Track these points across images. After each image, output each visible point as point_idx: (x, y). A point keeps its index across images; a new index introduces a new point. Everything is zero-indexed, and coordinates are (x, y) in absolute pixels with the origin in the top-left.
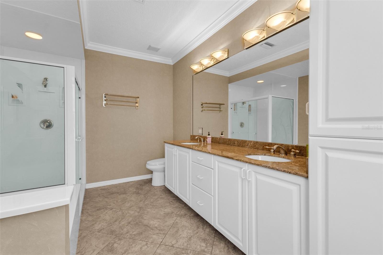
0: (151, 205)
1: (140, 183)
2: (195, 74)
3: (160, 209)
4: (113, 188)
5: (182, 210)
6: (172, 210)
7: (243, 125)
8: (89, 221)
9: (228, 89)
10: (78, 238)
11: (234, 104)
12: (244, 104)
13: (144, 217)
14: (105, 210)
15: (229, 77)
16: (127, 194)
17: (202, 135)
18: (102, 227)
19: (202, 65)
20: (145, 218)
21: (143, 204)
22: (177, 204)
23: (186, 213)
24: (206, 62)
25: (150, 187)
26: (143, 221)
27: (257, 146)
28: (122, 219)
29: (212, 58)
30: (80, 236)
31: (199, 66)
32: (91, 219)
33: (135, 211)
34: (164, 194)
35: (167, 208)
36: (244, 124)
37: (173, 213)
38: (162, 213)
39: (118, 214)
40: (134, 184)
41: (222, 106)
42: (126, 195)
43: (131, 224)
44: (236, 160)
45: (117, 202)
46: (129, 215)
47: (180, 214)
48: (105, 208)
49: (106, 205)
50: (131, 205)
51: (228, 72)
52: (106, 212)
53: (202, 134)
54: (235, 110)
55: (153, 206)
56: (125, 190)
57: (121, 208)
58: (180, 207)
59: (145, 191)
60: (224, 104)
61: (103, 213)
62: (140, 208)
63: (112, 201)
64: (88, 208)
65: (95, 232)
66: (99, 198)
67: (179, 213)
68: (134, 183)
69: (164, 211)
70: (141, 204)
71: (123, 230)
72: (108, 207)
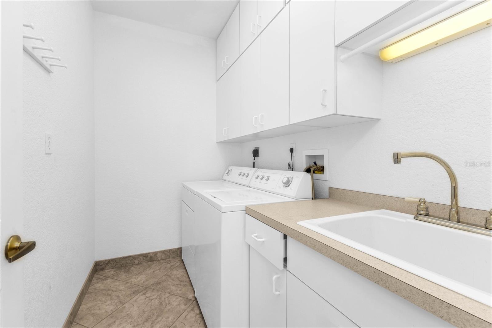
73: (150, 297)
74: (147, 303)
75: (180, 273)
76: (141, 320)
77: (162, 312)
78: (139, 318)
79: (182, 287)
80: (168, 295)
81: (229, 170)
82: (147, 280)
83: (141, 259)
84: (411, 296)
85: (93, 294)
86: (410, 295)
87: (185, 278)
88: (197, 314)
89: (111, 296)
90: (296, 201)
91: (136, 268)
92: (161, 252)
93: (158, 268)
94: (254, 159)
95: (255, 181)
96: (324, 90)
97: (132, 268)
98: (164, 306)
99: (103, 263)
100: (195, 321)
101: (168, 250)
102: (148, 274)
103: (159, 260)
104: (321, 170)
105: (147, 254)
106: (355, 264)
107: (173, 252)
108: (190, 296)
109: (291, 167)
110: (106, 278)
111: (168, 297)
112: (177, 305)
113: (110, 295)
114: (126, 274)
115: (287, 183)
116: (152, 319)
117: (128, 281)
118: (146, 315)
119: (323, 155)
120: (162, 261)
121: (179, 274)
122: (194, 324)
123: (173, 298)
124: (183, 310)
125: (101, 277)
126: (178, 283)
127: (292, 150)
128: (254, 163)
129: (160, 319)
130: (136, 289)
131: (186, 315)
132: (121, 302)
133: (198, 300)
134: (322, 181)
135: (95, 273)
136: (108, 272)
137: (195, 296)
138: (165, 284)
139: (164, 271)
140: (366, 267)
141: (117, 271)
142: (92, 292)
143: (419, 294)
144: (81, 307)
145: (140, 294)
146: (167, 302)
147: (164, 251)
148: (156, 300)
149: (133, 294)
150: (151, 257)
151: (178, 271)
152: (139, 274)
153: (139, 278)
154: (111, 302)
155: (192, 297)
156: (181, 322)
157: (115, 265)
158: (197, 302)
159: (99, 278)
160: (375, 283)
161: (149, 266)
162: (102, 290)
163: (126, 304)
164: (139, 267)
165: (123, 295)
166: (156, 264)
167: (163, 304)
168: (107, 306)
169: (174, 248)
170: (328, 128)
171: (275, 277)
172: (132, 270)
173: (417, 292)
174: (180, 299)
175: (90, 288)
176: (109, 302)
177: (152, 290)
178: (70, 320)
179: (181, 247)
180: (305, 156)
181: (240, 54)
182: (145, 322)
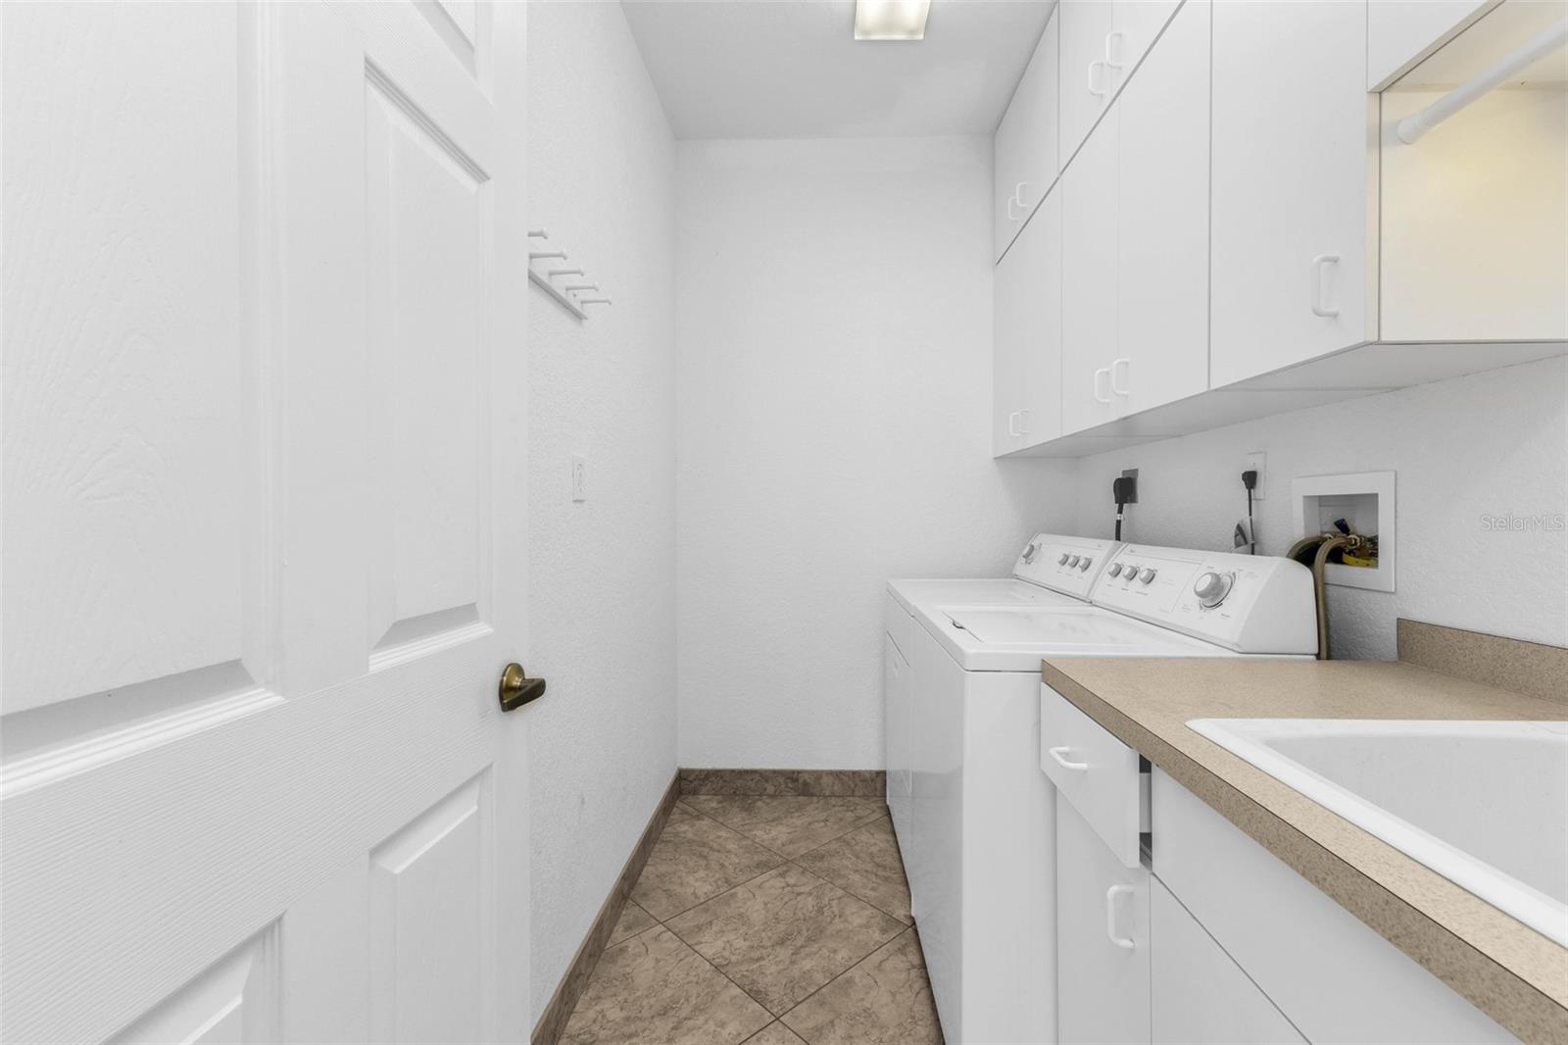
73: (795, 885)
74: (786, 899)
75: (878, 842)
76: (770, 938)
77: (821, 932)
78: (764, 930)
79: (881, 882)
80: (840, 892)
81: (1032, 547)
82: (791, 842)
83: (780, 784)
84: (1494, 1001)
85: (670, 844)
86: (1491, 994)
87: (890, 860)
88: (914, 967)
89: (707, 860)
90: (1238, 659)
91: (768, 804)
92: (831, 773)
93: (822, 816)
94: (1120, 511)
95: (1109, 585)
96: (1326, 260)
97: (759, 804)
98: (829, 919)
99: (693, 776)
100: (905, 983)
101: (849, 771)
102: (796, 827)
103: (825, 797)
104: (1367, 551)
105: (796, 774)
106: (1329, 869)
107: (864, 781)
108: (900, 913)
109: (1247, 540)
110: (699, 816)
111: (839, 898)
112: (860, 926)
113: (705, 857)
114: (744, 814)
115: (1215, 594)
116: (794, 943)
117: (747, 834)
118: (782, 927)
119: (1376, 495)
120: (833, 801)
121: (875, 844)
122: (902, 990)
123: (852, 907)
124: (876, 943)
125: (691, 809)
126: (869, 867)
127: (1250, 479)
128: (1119, 523)
129: (813, 949)
130: (764, 858)
131: (882, 959)
132: (727, 881)
133: (919, 930)
134: (1371, 594)
135: (678, 798)
136: (705, 800)
137: (913, 915)
138: (835, 861)
139: (836, 827)
140: (1362, 883)
141: (725, 804)
142: (670, 841)
143: (1519, 994)
144: (646, 869)
145: (771, 872)
146: (837, 912)
147: (841, 772)
148: (810, 899)
149: (756, 868)
150: (806, 784)
151: (873, 834)
152: (773, 821)
153: (774, 833)
154: (707, 875)
155: (905, 916)
156: (868, 974)
157: (722, 788)
158: (916, 932)
159: (687, 813)
160: (1390, 940)
161: (800, 808)
162: (691, 842)
163: (739, 888)
164: (775, 803)
165: (732, 865)
166: (817, 805)
167: (826, 914)
168: (697, 880)
169: (869, 769)
170: (1398, 389)
171: (1114, 889)
172: (759, 809)
173: (1514, 989)
174: (869, 911)
175: (666, 830)
176: (702, 874)
177: (801, 869)
178: (622, 891)
179: (884, 773)
180: (1302, 499)
181: (1061, 170)
182: (777, 944)
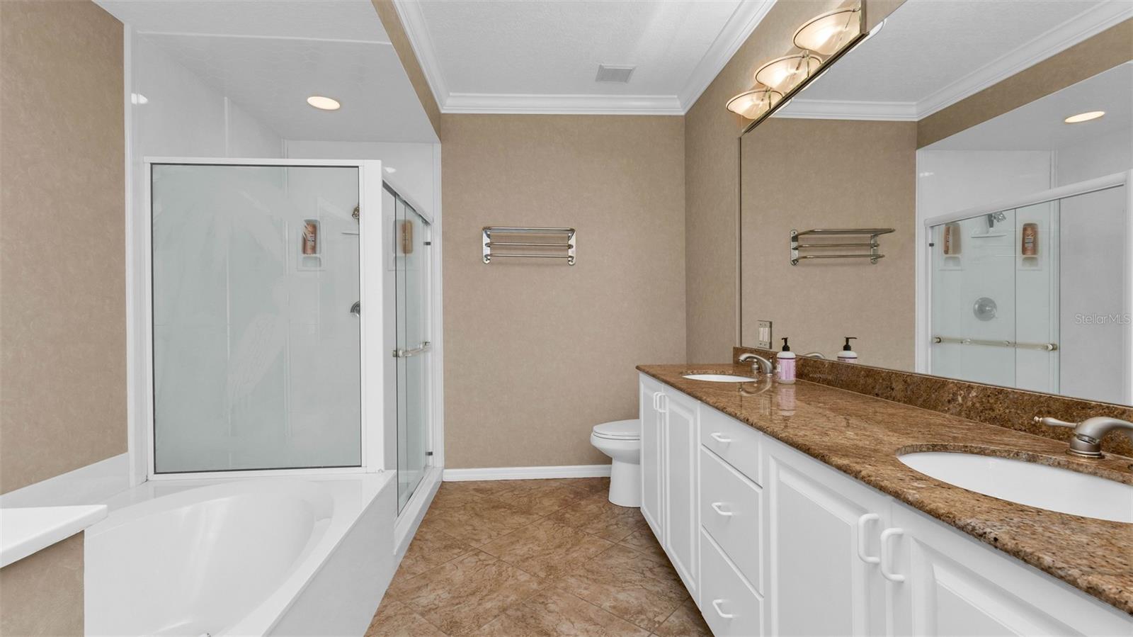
0: (583, 565)
1: (578, 488)
2: (746, 132)
3: (606, 587)
4: (504, 492)
5: (676, 609)
6: (644, 600)
7: (990, 311)
8: (415, 574)
9: (912, 171)
10: (375, 616)
11: (943, 228)
12: (995, 221)
13: (550, 601)
14: (462, 553)
15: (919, 122)
16: (531, 516)
17: (771, 347)
18: (436, 602)
19: (768, 91)
20: (552, 607)
21: (561, 558)
22: (664, 585)
23: (688, 626)
24: (779, 75)
25: (601, 505)
26: (543, 614)
27: (999, 409)
28: (491, 591)
29: (801, 55)
30: (379, 613)
31: (757, 99)
32: (421, 572)
33: (533, 576)
34: (635, 537)
35: (629, 590)
36: (995, 306)
37: (641, 611)
38: (607, 604)
39: (487, 572)
40: (560, 488)
41: (882, 239)
42: (528, 518)
43: (508, 616)
44: (840, 468)
45: (498, 534)
46: (512, 585)
47: (666, 624)
48: (463, 547)
49: (469, 538)
50: (530, 553)
51: (914, 103)
52: (461, 558)
53: (771, 343)
54: (951, 250)
55: (588, 571)
56: (531, 502)
57: (499, 557)
58: (674, 595)
59: (582, 515)
60: (891, 231)
61: (454, 561)
62: (550, 569)
63: (489, 528)
64: (427, 538)
65: (415, 611)
66: (462, 512)
67: (661, 618)
68: (562, 485)
69: (616, 600)
70: (557, 558)
71: (480, 627)
72: (474, 544)
